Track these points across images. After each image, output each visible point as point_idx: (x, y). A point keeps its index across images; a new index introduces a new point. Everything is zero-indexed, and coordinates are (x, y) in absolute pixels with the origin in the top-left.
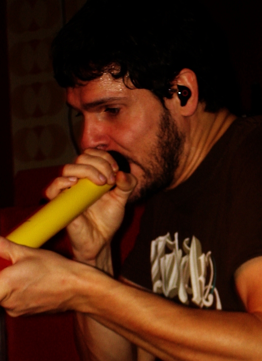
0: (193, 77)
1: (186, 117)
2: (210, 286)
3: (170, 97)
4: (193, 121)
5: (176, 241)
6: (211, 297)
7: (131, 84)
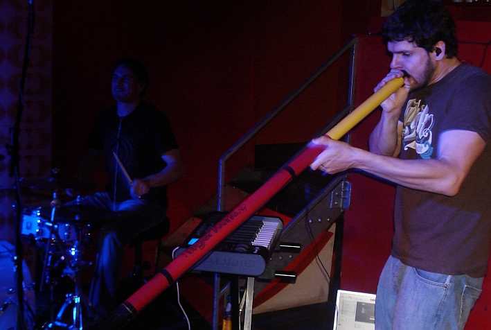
0: (444, 45)
1: (437, 61)
2: (428, 129)
3: (432, 52)
4: (440, 63)
5: (419, 103)
6: (427, 134)
7: (416, 45)
